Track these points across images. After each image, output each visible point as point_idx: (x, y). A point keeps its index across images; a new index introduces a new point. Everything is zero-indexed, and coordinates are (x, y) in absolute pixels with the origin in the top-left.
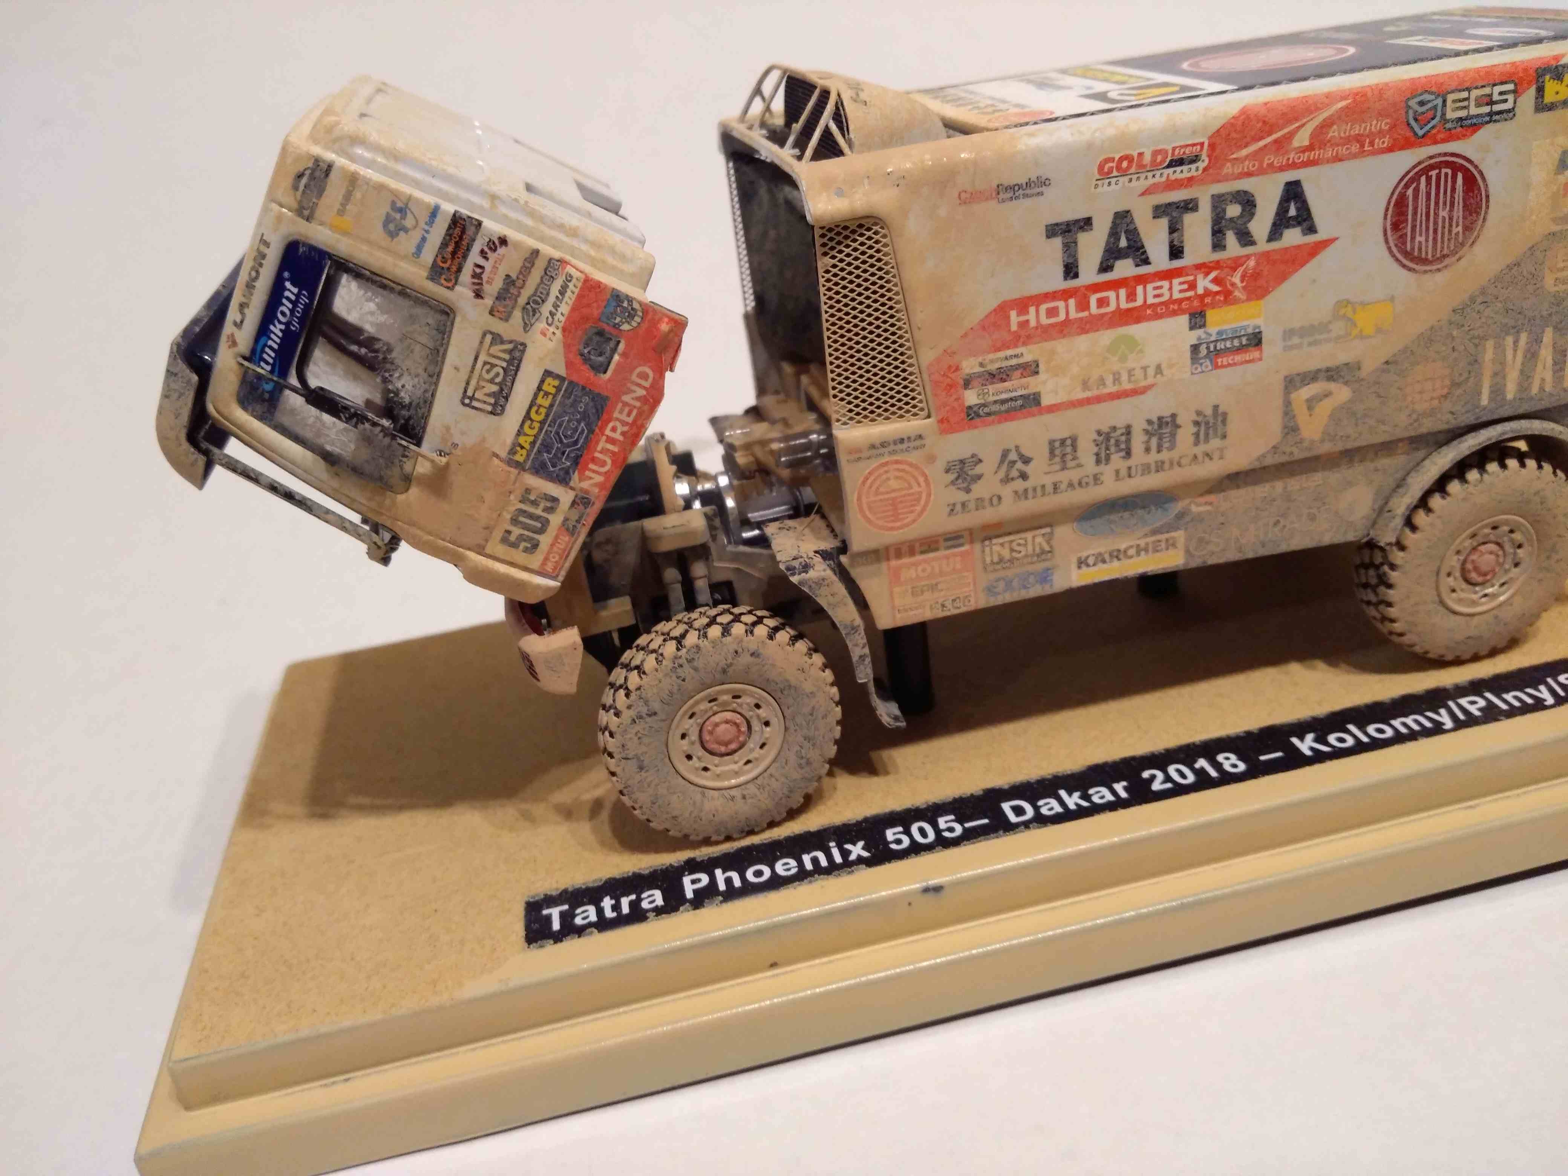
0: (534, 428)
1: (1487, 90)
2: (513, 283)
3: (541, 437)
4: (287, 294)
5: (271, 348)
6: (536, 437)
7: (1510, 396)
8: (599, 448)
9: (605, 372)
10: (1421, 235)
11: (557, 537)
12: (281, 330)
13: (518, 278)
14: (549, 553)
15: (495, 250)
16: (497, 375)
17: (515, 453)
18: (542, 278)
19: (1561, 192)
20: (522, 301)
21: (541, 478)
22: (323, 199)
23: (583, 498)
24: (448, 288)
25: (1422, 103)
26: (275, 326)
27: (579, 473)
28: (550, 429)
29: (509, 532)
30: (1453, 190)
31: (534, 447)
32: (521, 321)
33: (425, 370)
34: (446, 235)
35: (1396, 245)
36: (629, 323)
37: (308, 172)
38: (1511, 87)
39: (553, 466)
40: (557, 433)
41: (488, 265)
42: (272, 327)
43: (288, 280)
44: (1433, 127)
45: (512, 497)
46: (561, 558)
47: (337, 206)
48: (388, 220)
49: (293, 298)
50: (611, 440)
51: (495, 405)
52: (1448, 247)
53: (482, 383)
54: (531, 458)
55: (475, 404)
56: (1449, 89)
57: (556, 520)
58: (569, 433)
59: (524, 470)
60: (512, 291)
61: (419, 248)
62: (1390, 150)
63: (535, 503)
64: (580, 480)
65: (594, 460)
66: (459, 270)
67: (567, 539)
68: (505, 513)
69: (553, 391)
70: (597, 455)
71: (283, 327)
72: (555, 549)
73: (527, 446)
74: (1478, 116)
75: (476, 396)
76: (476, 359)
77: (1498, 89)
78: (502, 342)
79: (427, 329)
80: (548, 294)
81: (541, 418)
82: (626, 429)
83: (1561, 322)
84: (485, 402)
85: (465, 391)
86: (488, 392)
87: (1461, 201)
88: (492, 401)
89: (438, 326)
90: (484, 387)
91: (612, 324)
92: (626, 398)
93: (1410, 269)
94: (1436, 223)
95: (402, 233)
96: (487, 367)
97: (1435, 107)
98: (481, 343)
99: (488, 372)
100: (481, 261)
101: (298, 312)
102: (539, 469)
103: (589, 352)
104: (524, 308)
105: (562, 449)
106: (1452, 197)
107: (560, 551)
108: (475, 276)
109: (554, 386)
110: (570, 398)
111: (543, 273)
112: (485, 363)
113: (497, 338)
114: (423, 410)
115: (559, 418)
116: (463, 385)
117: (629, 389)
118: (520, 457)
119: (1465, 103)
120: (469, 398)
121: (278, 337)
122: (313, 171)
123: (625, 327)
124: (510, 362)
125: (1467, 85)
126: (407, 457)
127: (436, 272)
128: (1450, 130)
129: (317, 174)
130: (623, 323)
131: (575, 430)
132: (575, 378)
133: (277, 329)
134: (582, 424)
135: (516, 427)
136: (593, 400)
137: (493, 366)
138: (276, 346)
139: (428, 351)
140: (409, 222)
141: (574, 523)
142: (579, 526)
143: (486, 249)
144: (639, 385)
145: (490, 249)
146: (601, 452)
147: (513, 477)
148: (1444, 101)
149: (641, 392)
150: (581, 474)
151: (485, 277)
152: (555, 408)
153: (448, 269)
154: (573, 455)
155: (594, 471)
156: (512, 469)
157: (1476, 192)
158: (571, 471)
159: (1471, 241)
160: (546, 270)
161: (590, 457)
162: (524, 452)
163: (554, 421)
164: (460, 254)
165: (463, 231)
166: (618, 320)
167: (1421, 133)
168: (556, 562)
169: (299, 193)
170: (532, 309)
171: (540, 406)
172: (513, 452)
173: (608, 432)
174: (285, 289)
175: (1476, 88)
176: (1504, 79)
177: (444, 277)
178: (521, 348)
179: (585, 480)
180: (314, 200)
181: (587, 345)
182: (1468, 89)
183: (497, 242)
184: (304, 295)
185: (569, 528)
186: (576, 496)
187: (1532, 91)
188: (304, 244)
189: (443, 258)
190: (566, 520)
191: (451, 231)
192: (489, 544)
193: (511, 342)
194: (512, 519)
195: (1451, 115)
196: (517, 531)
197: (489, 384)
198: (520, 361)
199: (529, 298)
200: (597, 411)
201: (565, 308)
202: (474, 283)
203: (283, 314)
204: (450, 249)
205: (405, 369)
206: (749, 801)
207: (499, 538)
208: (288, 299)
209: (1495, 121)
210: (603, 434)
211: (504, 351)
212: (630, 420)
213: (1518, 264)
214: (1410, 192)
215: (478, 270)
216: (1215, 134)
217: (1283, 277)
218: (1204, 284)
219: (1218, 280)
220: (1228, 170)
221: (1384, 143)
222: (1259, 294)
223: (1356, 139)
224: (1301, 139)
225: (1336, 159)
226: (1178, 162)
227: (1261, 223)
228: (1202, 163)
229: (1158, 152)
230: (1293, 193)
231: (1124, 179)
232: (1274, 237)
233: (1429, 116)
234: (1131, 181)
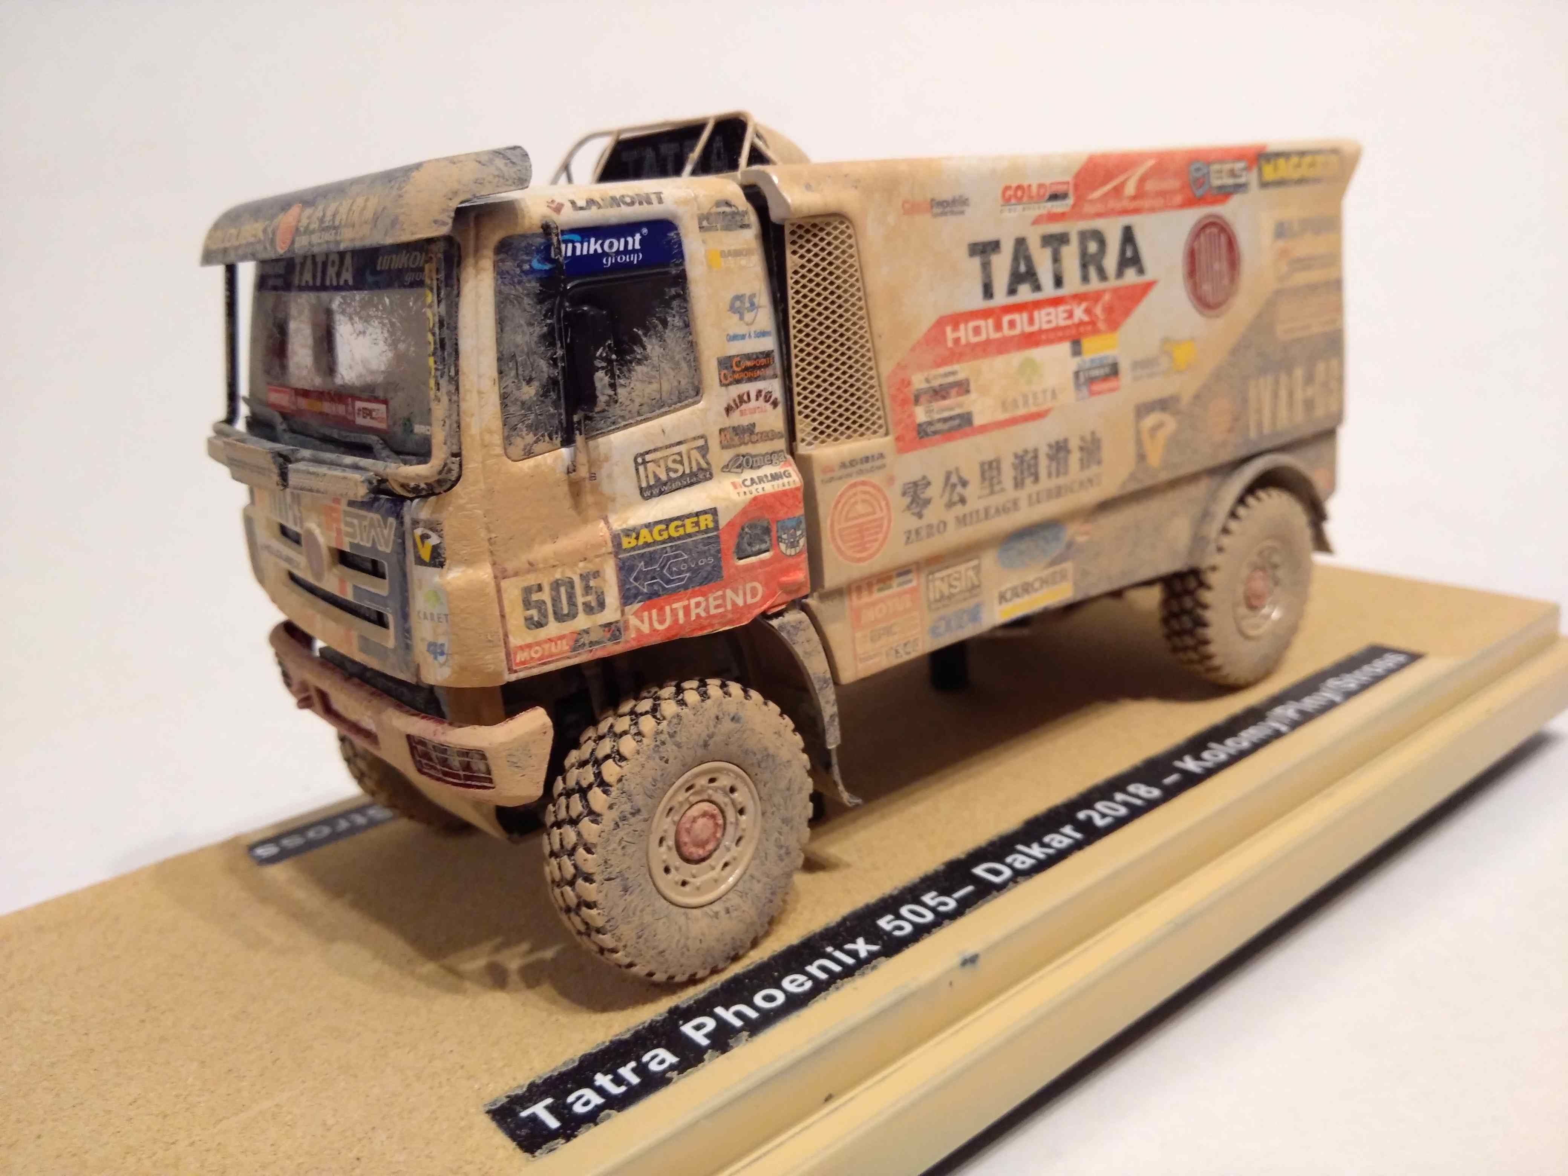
0: (661, 535)
1: (1230, 166)
2: (752, 433)
3: (658, 547)
4: (630, 239)
5: (574, 248)
6: (655, 543)
8: (674, 606)
9: (740, 559)
11: (561, 638)
12: (596, 250)
13: (757, 434)
14: (538, 644)
15: (767, 401)
16: (676, 471)
17: (628, 536)
18: (767, 454)
19: (1279, 256)
20: (743, 450)
21: (618, 577)
22: (724, 233)
23: (619, 630)
24: (721, 381)
25: (1196, 170)
26: (596, 242)
27: (642, 606)
28: (668, 549)
29: (540, 588)
30: (1221, 249)
31: (644, 548)
32: (728, 459)
33: (641, 405)
34: (756, 353)
35: (1191, 289)
36: (787, 547)
37: (734, 209)
38: (1242, 164)
39: (636, 579)
40: (669, 559)
41: (753, 403)
42: (593, 240)
43: (641, 235)
44: (1205, 191)
45: (581, 564)
46: (539, 659)
47: (726, 248)
48: (739, 298)
49: (630, 247)
50: (687, 610)
51: (650, 487)
52: (1221, 296)
53: (662, 463)
54: (632, 553)
55: (641, 469)
57: (582, 621)
58: (674, 569)
59: (616, 554)
60: (746, 435)
61: (734, 338)
62: (1182, 206)
63: (587, 589)
64: (635, 614)
65: (661, 610)
66: (738, 382)
67: (567, 648)
68: (559, 570)
69: (703, 527)
70: (668, 609)
71: (600, 251)
72: (546, 646)
73: (641, 542)
74: (1228, 186)
75: (649, 465)
76: (679, 443)
77: (1237, 165)
78: (704, 456)
79: (675, 384)
80: (759, 467)
81: (674, 534)
82: (703, 614)
83: (1289, 368)
84: (647, 477)
85: (647, 453)
86: (657, 473)
87: (1225, 257)
88: (652, 482)
89: (683, 392)
90: (659, 466)
91: (779, 534)
92: (729, 593)
93: (1201, 313)
94: (1212, 274)
95: (737, 316)
96: (678, 458)
97: (1204, 174)
98: (694, 439)
99: (674, 461)
100: (753, 396)
101: (621, 259)
102: (625, 569)
103: (747, 533)
104: (738, 455)
105: (655, 575)
106: (1219, 253)
107: (547, 653)
108: (740, 397)
109: (707, 525)
110: (705, 546)
111: (770, 452)
112: (680, 454)
113: (704, 450)
114: (604, 426)
115: (683, 550)
116: (652, 448)
117: (737, 589)
118: (626, 543)
119: (1219, 174)
120: (643, 460)
121: (588, 250)
122: (738, 213)
123: (783, 546)
124: (693, 474)
126: (551, 439)
127: (725, 363)
128: (1214, 195)
129: (738, 218)
130: (784, 543)
131: (680, 572)
132: (724, 537)
133: (593, 246)
134: (688, 575)
135: (651, 519)
136: (714, 567)
137: (681, 462)
138: (578, 253)
139: (658, 397)
140: (748, 317)
141: (587, 642)
142: (587, 648)
143: (763, 394)
144: (745, 594)
145: (766, 396)
146: (672, 610)
147: (603, 550)
148: (1209, 170)
149: (740, 602)
150: (643, 609)
151: (744, 406)
152: (689, 540)
153: (734, 372)
154: (656, 587)
155: (650, 619)
156: (610, 544)
157: (1233, 250)
158: (640, 598)
159: (1233, 292)
160: (774, 453)
161: (663, 604)
162: (634, 543)
163: (678, 548)
164: (749, 374)
165: (767, 366)
166: (784, 536)
167: (1199, 194)
168: (532, 658)
169: (715, 210)
170: (742, 463)
171: (683, 526)
172: (627, 532)
173: (693, 601)
174: (633, 236)
175: (1225, 162)
176: (1240, 157)
177: (725, 371)
178: (708, 476)
179: (637, 617)
180: (719, 226)
181: (751, 527)
182: (1222, 163)
183: (772, 400)
184: (638, 257)
185: (577, 641)
186: (617, 622)
187: (1255, 169)
188: (678, 234)
189: (740, 362)
190: (587, 632)
191: (760, 356)
192: (514, 579)
193: (708, 463)
194: (558, 580)
195: (1215, 183)
196: (546, 596)
197: (664, 469)
198: (698, 482)
199: (748, 454)
200: (706, 578)
201: (769, 487)
202: (734, 401)
203: (611, 245)
204: (749, 364)
205: (632, 385)
206: (734, 914)
207: (526, 584)
208: (626, 243)
209: (1238, 193)
210: (688, 599)
211: (698, 464)
212: (713, 611)
213: (1261, 316)
214: (1197, 246)
215: (745, 398)
216: (1078, 175)
217: (1127, 312)
218: (1079, 313)
219: (1088, 311)
220: (1088, 209)
221: (1178, 199)
222: (1114, 325)
223: (1162, 194)
224: (1130, 189)
225: (1153, 210)
226: (1054, 197)
227: (1111, 262)
228: (1070, 201)
229: (1040, 186)
230: (1128, 236)
231: (1020, 208)
232: (1120, 273)
233: (1200, 182)
234: (1024, 209)
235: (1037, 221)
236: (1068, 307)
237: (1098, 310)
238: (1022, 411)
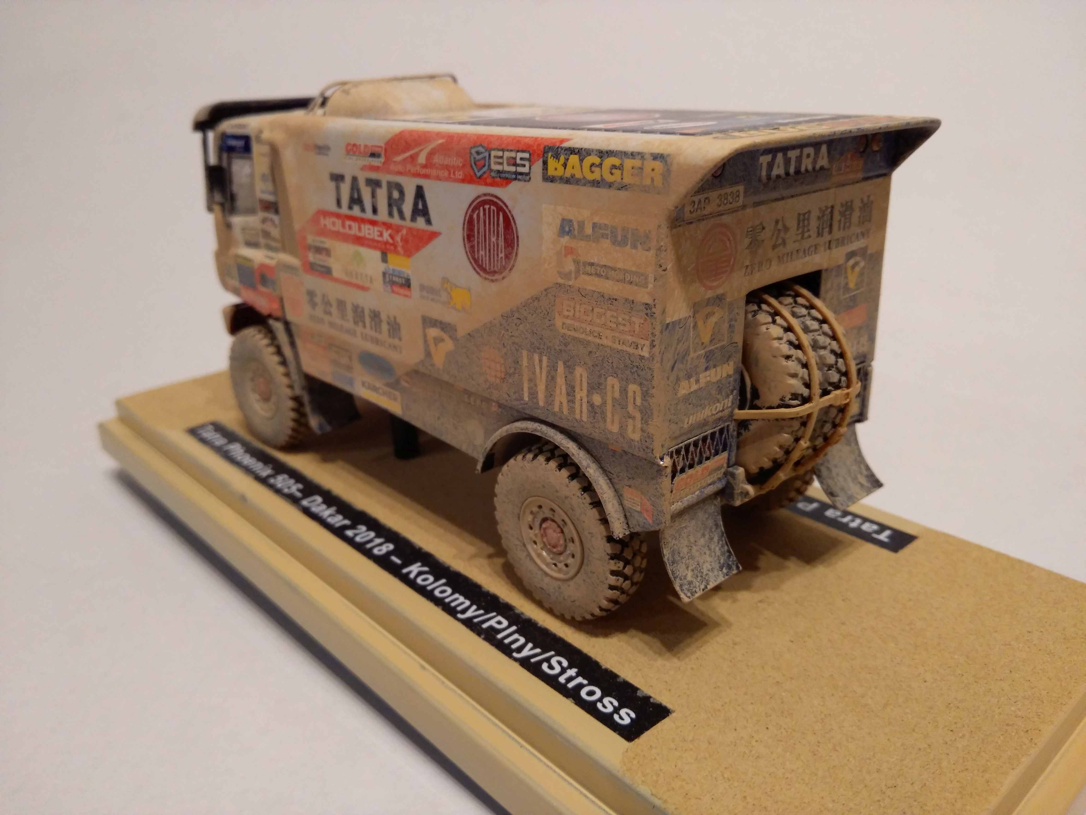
1: (513, 154)
7: (541, 404)
10: (482, 250)
19: (563, 252)
25: (478, 153)
30: (498, 224)
35: (470, 252)
38: (526, 155)
44: (484, 173)
48: (264, 175)
52: (497, 266)
56: (494, 146)
62: (463, 181)
66: (264, 211)
74: (509, 172)
77: (520, 155)
83: (568, 361)
87: (503, 235)
93: (478, 273)
94: (489, 245)
95: (263, 183)
97: (485, 157)
106: (498, 229)
119: (500, 160)
125: (503, 146)
128: (493, 177)
140: (266, 184)
148: (490, 155)
153: (263, 207)
157: (510, 231)
159: (510, 267)
165: (272, 208)
167: (479, 174)
175: (508, 151)
176: (524, 148)
177: (261, 205)
182: (503, 150)
187: (540, 162)
189: (265, 203)
195: (495, 167)
209: (519, 180)
213: (537, 299)
214: (475, 216)
216: (387, 143)
217: (418, 249)
218: (386, 235)
219: (391, 236)
220: (392, 167)
221: (460, 175)
222: (408, 253)
223: (447, 167)
224: (422, 159)
225: (438, 178)
226: (373, 155)
227: (408, 208)
228: (382, 159)
229: (366, 146)
230: (420, 193)
231: (354, 158)
232: (413, 219)
233: (482, 163)
234: (357, 160)
235: (363, 168)
236: (381, 229)
237: (398, 238)
238: (354, 281)
